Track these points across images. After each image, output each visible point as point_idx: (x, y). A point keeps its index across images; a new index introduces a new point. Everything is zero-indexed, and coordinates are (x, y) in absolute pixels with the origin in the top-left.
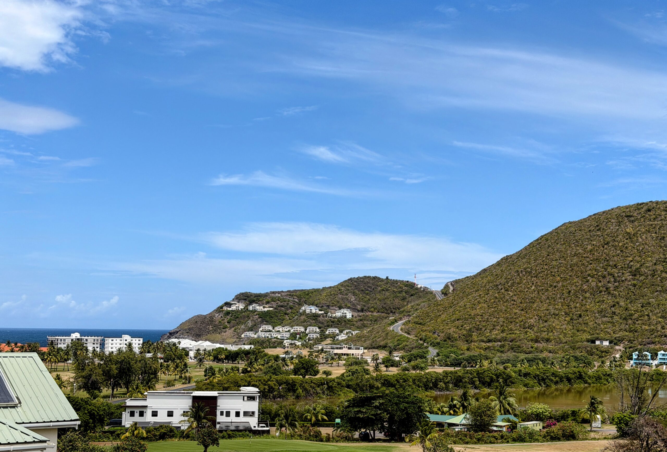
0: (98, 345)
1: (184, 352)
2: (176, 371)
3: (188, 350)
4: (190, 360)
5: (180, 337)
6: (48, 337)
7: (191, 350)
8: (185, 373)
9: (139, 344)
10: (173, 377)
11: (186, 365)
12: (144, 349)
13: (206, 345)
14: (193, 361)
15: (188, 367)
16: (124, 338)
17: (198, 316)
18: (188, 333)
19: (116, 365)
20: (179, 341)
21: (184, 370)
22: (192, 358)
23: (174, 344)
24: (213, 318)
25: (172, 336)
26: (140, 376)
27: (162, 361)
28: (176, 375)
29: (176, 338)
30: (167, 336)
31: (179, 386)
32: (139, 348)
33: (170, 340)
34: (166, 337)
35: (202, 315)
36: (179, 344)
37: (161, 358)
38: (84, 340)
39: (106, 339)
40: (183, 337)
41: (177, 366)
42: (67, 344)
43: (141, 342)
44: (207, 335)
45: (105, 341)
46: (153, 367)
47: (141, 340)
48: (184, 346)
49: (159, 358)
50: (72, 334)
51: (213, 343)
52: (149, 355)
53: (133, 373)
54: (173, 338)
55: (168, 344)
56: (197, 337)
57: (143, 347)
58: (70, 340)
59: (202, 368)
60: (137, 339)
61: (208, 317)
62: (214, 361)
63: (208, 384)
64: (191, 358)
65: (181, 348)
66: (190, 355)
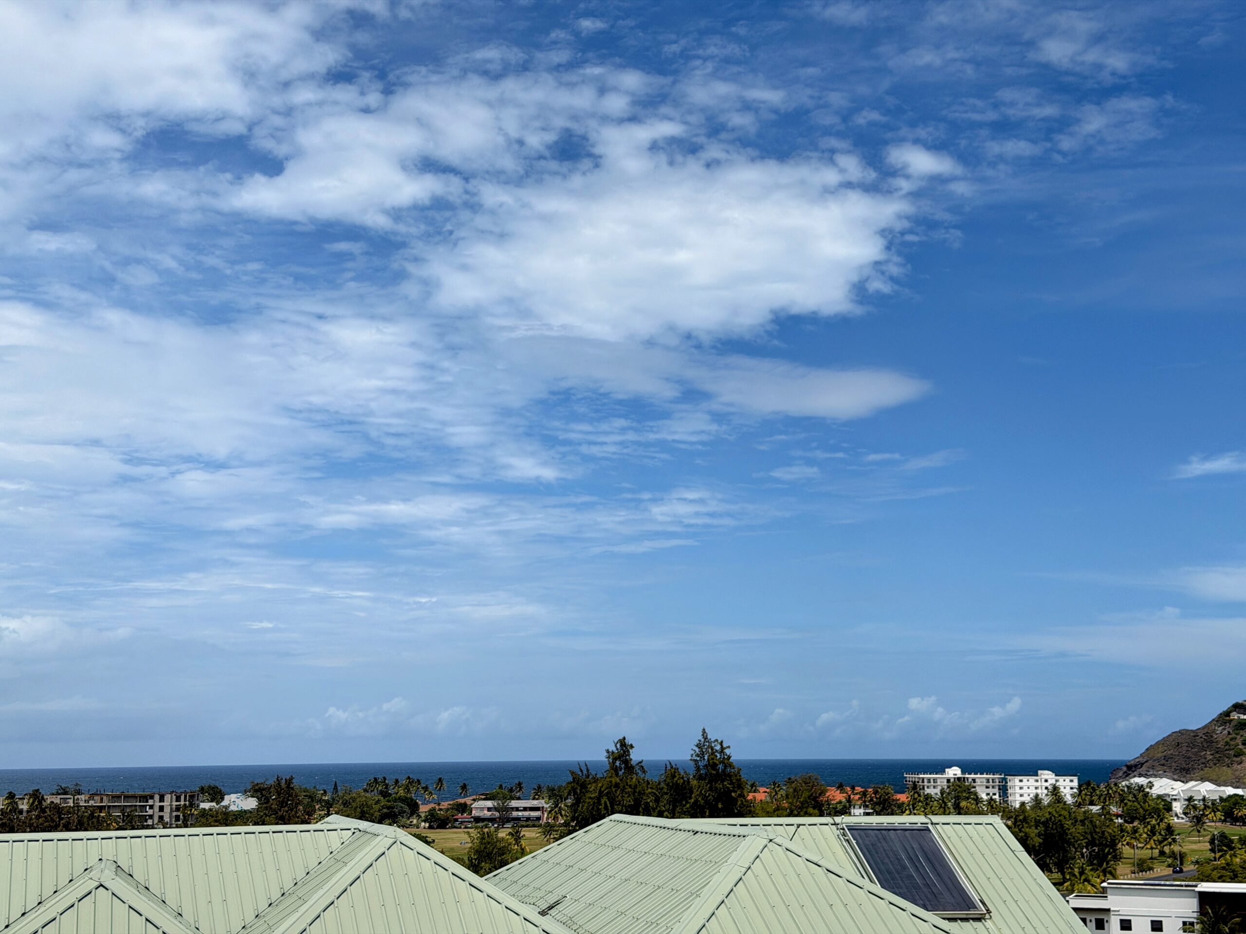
0: (996, 790)
1: (1163, 803)
2: (1152, 841)
3: (1169, 800)
4: (1175, 818)
5: (1149, 773)
6: (905, 775)
7: (1175, 800)
8: (1170, 844)
9: (1072, 788)
10: (1146, 853)
11: (1170, 829)
12: (1084, 797)
13: (1205, 789)
14: (1180, 821)
15: (1176, 833)
16: (1043, 776)
17: (1181, 733)
18: (1163, 765)
19: (1036, 828)
20: (1150, 782)
21: (1167, 839)
22: (1179, 815)
23: (1141, 788)
24: (1212, 736)
25: (1133, 772)
26: (1085, 850)
27: (1120, 821)
28: (1152, 848)
29: (1140, 775)
30: (1122, 772)
31: (1161, 870)
32: (1073, 796)
33: (1132, 781)
34: (1120, 774)
35: (1187, 730)
36: (1151, 788)
37: (1117, 816)
38: (970, 780)
39: (1009, 778)
40: (1155, 773)
41: (1153, 832)
42: (939, 788)
43: (1075, 784)
44: (1202, 769)
45: (1007, 783)
46: (1108, 832)
47: (1075, 779)
48: (1161, 792)
49: (1114, 815)
50: (947, 770)
51: (1219, 786)
52: (1095, 809)
53: (1070, 844)
54: (1135, 776)
55: (1128, 787)
56: (1183, 773)
57: (1080, 794)
58: (945, 781)
59: (1204, 836)
60: (1068, 779)
61: (1201, 735)
62: (1224, 821)
63: (1223, 868)
64: (1176, 815)
65: (1154, 796)
66: (1174, 809)
